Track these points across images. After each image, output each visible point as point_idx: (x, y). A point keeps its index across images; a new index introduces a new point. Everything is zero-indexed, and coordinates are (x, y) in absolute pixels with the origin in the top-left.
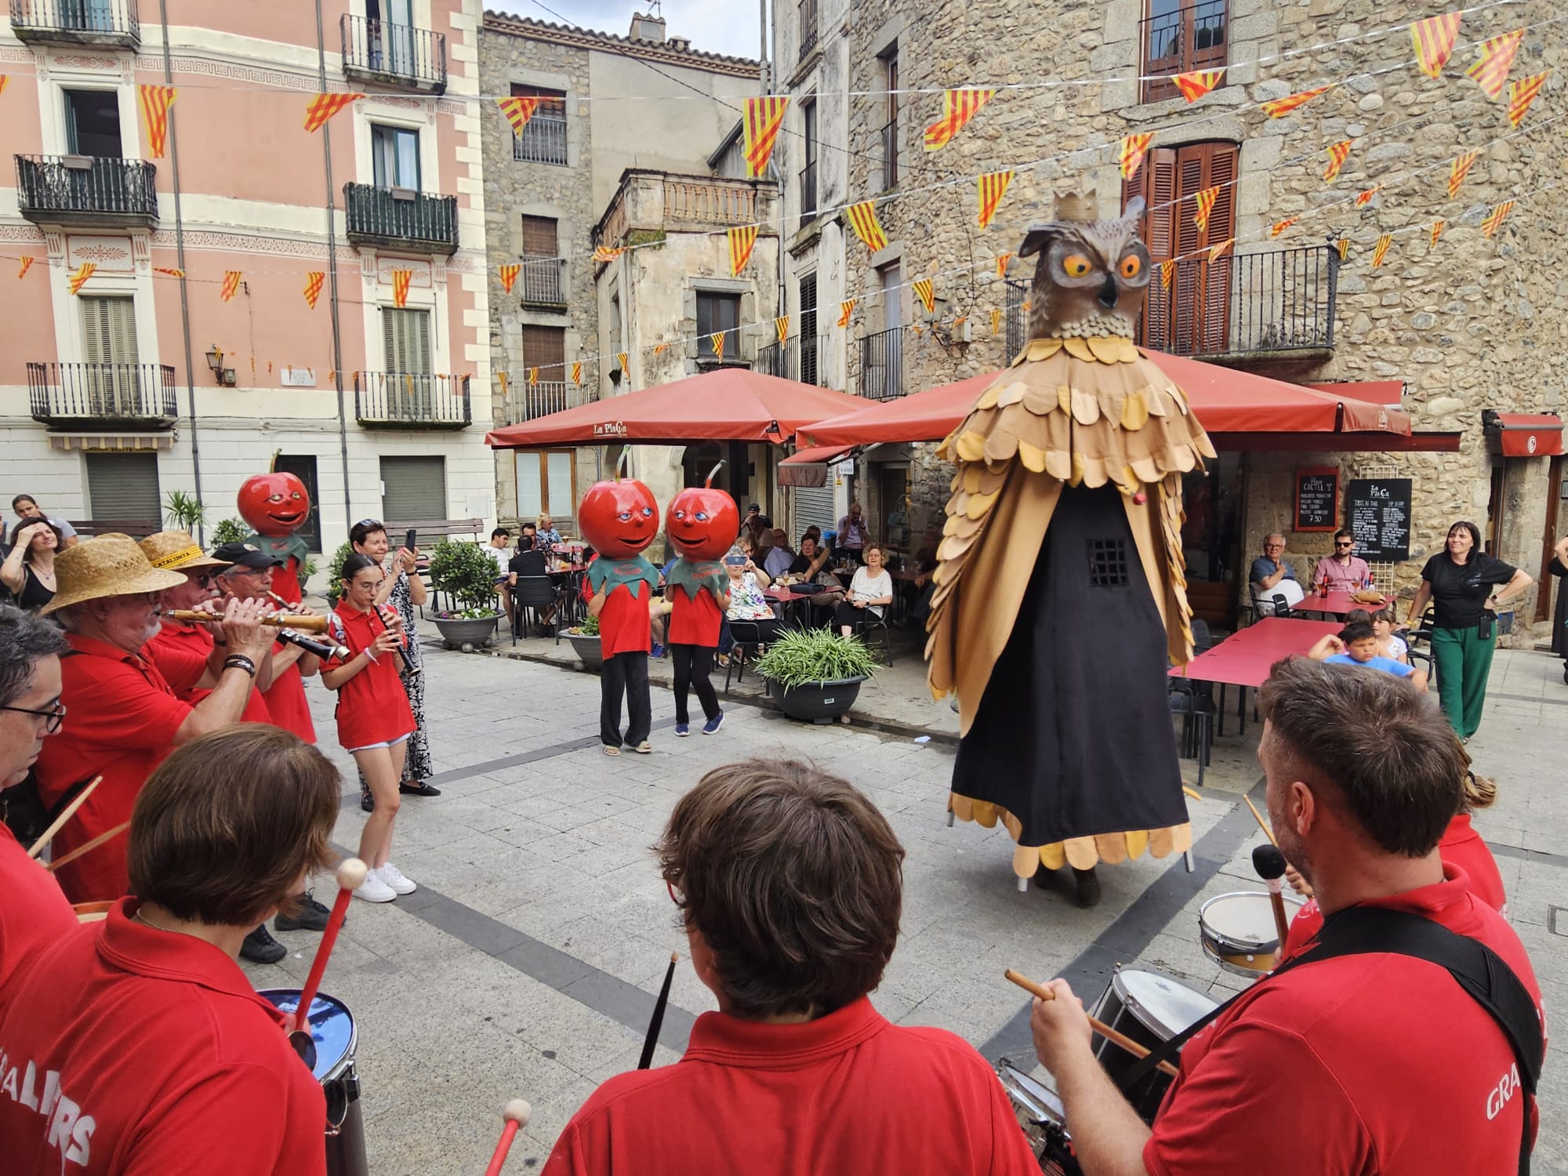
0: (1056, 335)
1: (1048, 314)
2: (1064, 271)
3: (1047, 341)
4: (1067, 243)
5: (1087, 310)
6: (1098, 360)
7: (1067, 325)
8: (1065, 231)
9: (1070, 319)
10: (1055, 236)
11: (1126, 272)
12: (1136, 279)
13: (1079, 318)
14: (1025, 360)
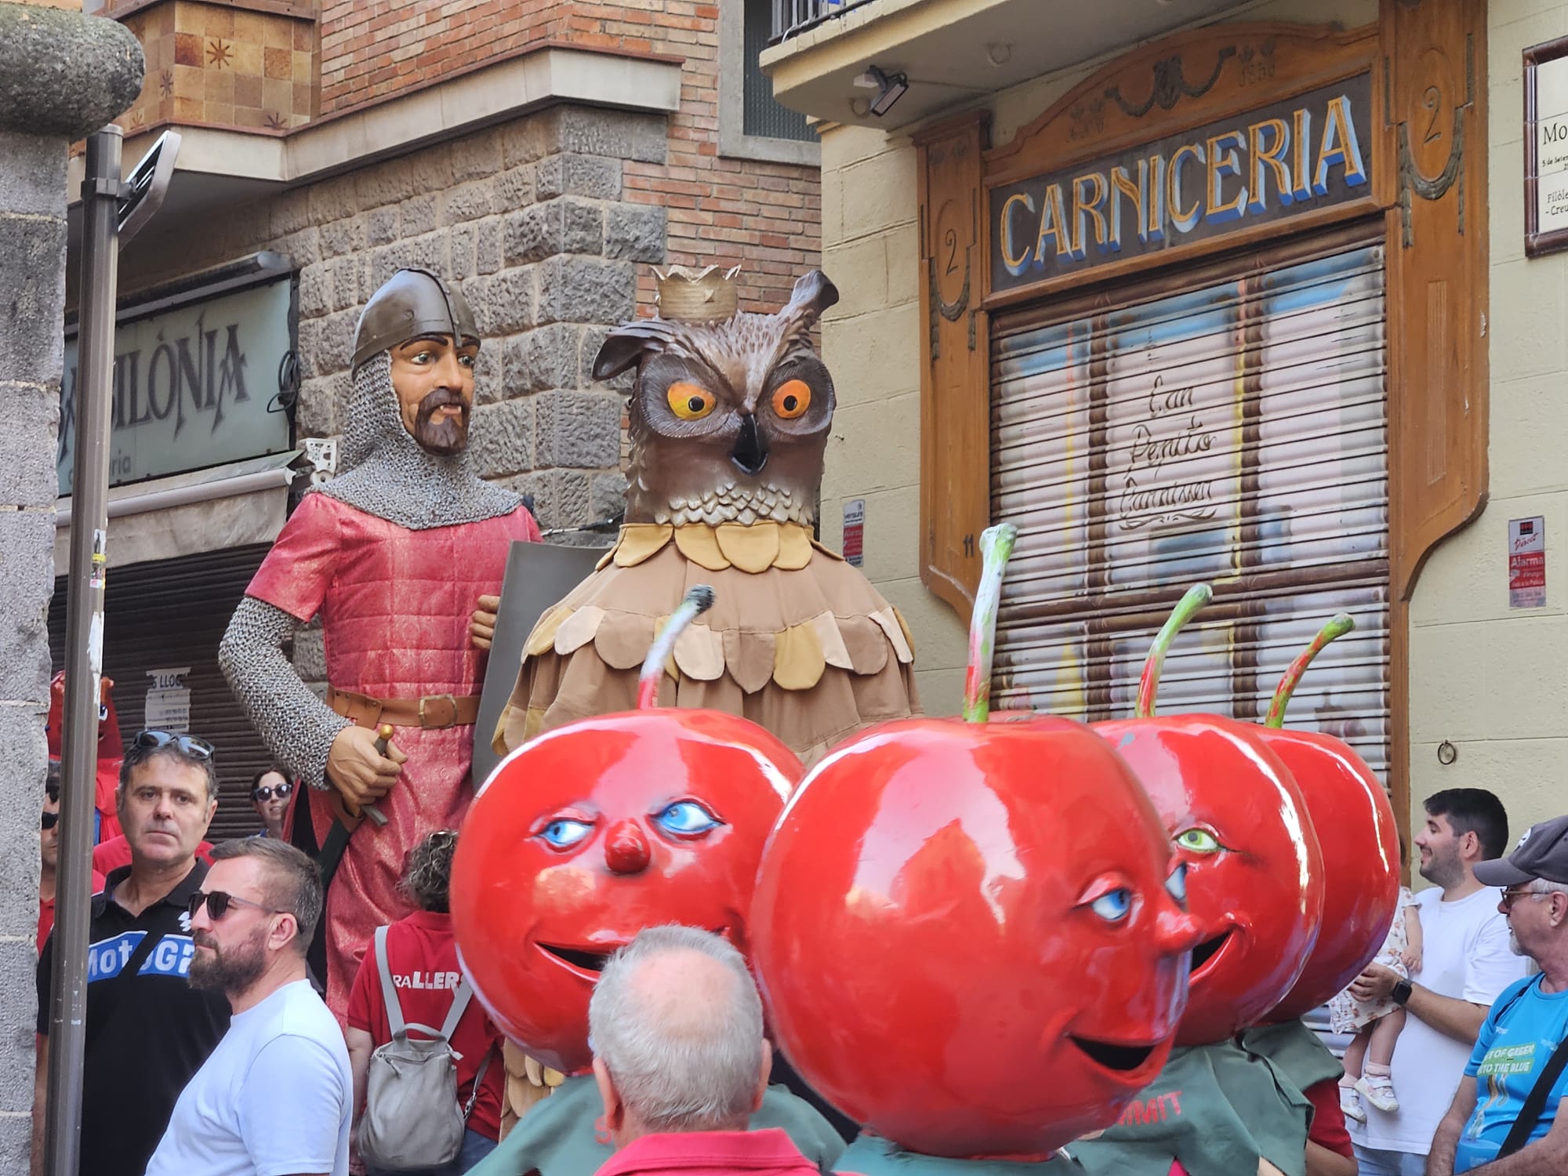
0: (661, 519)
1: (645, 481)
2: (668, 408)
3: (648, 529)
4: (672, 359)
5: (712, 477)
6: (732, 565)
7: (678, 503)
8: (669, 339)
9: (684, 492)
10: (653, 346)
11: (782, 410)
12: (804, 420)
13: (699, 490)
14: (611, 560)
